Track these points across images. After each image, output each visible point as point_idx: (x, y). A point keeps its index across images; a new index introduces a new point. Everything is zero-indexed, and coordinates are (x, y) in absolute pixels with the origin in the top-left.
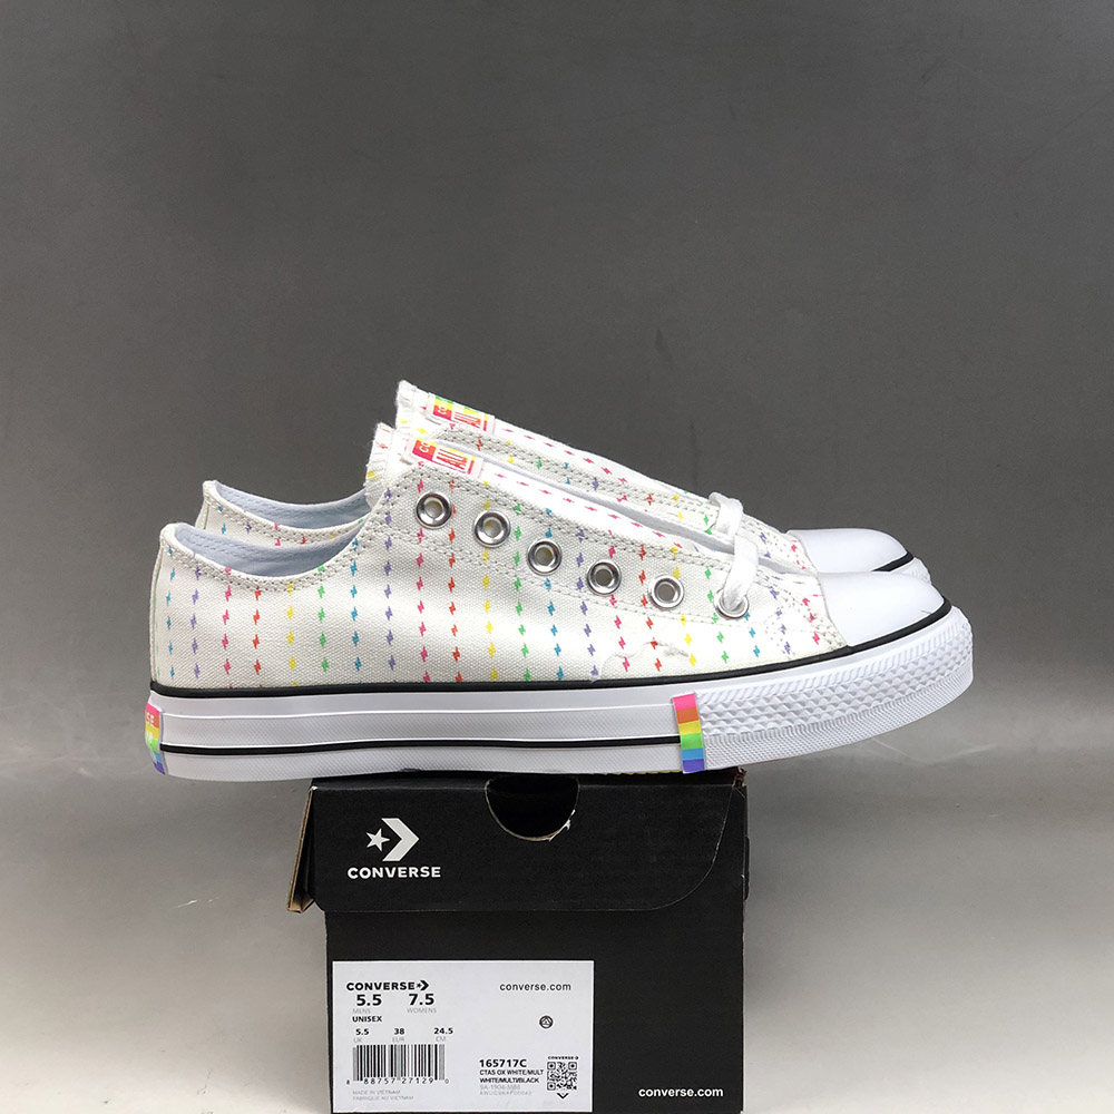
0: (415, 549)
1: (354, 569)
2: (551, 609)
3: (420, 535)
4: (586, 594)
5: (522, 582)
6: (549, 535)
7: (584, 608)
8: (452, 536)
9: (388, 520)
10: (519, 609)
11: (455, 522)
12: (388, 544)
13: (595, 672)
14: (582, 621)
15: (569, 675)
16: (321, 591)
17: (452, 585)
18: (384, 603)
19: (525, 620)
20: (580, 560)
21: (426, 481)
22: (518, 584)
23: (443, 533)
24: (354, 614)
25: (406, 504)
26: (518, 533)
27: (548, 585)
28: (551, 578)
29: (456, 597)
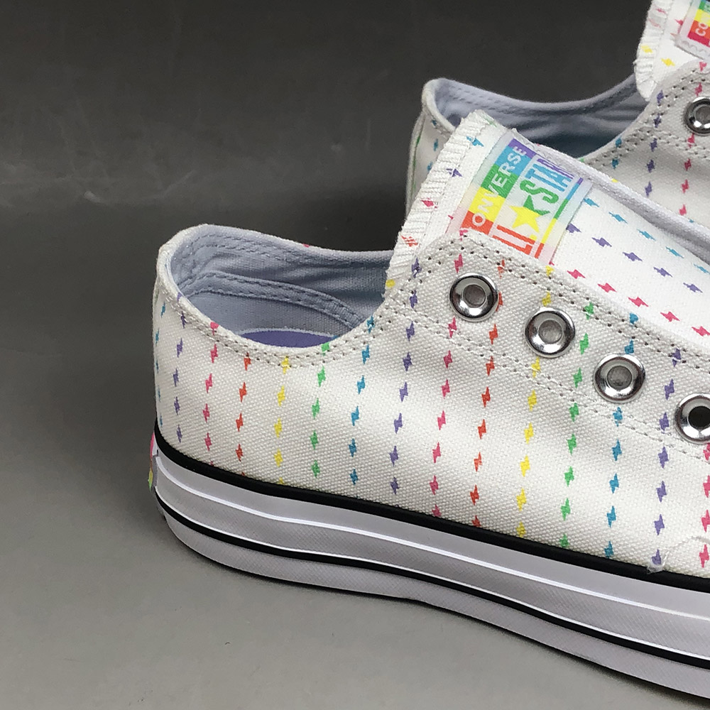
0: (443, 344)
1: (366, 355)
2: (617, 451)
3: (452, 326)
4: (670, 437)
5: (582, 410)
6: (630, 350)
7: (663, 458)
8: (494, 334)
9: (413, 301)
10: (572, 444)
11: (501, 317)
12: (410, 332)
13: (657, 559)
14: (658, 475)
15: (620, 554)
16: (321, 377)
17: (486, 398)
18: (395, 407)
19: (578, 462)
20: (670, 390)
21: (467, 257)
22: (574, 412)
23: (483, 328)
24: (355, 416)
25: (437, 285)
26: (585, 344)
27: (618, 417)
28: (626, 408)
29: (489, 415)
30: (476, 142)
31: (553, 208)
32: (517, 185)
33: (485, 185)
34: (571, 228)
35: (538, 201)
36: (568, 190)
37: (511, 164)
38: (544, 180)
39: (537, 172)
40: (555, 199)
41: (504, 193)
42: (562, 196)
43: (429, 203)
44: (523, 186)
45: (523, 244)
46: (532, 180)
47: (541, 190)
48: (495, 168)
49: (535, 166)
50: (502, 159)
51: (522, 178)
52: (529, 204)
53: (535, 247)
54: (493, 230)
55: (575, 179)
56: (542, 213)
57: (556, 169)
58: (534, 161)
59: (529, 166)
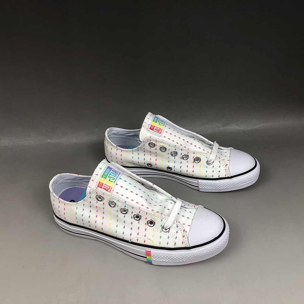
0: (96, 205)
1: (84, 205)
2: (124, 222)
3: (97, 202)
4: (133, 219)
5: (118, 216)
6: (125, 207)
7: (132, 223)
8: (104, 204)
9: (90, 198)
10: (117, 221)
11: (104, 201)
12: (90, 202)
13: (130, 240)
14: (131, 226)
15: (125, 239)
16: (77, 208)
17: (104, 213)
18: (89, 214)
19: (118, 224)
20: (132, 213)
21: (98, 192)
22: (117, 216)
23: (101, 203)
24: (82, 215)
25: (94, 196)
26: (118, 206)
27: (124, 217)
28: (126, 215)
29: (104, 215)
30: (101, 169)
31: (114, 181)
32: (108, 177)
33: (102, 177)
34: (117, 184)
35: (111, 180)
36: (117, 177)
37: (107, 173)
38: (113, 175)
39: (112, 174)
40: (114, 179)
41: (105, 178)
42: (115, 178)
43: (93, 180)
44: (109, 177)
45: (109, 187)
46: (110, 175)
48: (104, 173)
49: (111, 172)
50: (105, 172)
51: (109, 175)
52: (110, 180)
53: (111, 188)
54: (104, 185)
55: (119, 174)
56: (112, 182)
57: (115, 172)
58: (111, 171)
59: (110, 173)
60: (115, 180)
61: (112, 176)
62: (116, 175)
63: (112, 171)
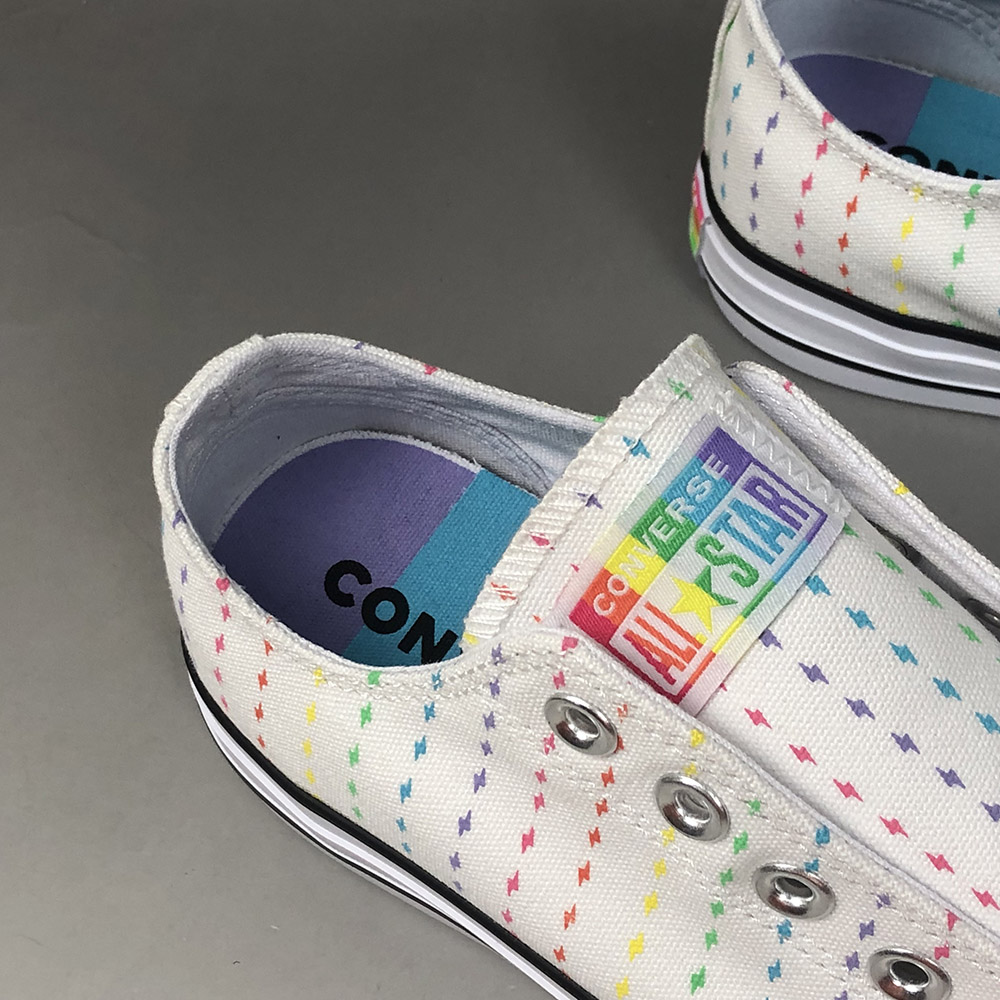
1: (429, 712)
2: (774, 972)
3: (551, 742)
4: (857, 981)
5: (729, 910)
6: (812, 867)
8: (608, 778)
9: (495, 689)
10: (711, 940)
11: (619, 763)
12: (489, 722)
16: (366, 715)
17: (595, 837)
19: (716, 966)
20: (867, 930)
22: (718, 908)
23: (595, 765)
24: (405, 791)
25: (527, 686)
26: (741, 845)
27: (784, 932)
28: (797, 925)
30: (638, 449)
31: (745, 596)
32: (692, 541)
33: (639, 532)
34: (766, 637)
35: (721, 577)
36: (781, 560)
37: (692, 501)
39: (736, 521)
40: (754, 576)
41: (667, 552)
42: (766, 572)
43: (540, 541)
44: (701, 548)
47: (733, 559)
48: (663, 503)
49: (737, 505)
51: (703, 530)
52: (705, 582)
53: (700, 656)
54: (639, 609)
55: (807, 525)
56: (724, 602)
57: (776, 503)
58: (737, 492)
59: (724, 506)
60: (755, 589)
61: (732, 546)
62: (782, 540)
63: (751, 487)
